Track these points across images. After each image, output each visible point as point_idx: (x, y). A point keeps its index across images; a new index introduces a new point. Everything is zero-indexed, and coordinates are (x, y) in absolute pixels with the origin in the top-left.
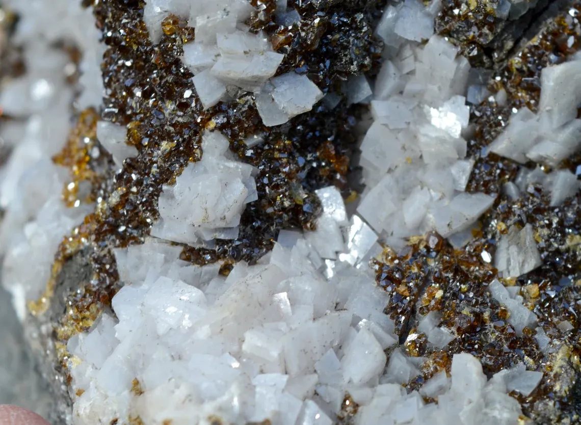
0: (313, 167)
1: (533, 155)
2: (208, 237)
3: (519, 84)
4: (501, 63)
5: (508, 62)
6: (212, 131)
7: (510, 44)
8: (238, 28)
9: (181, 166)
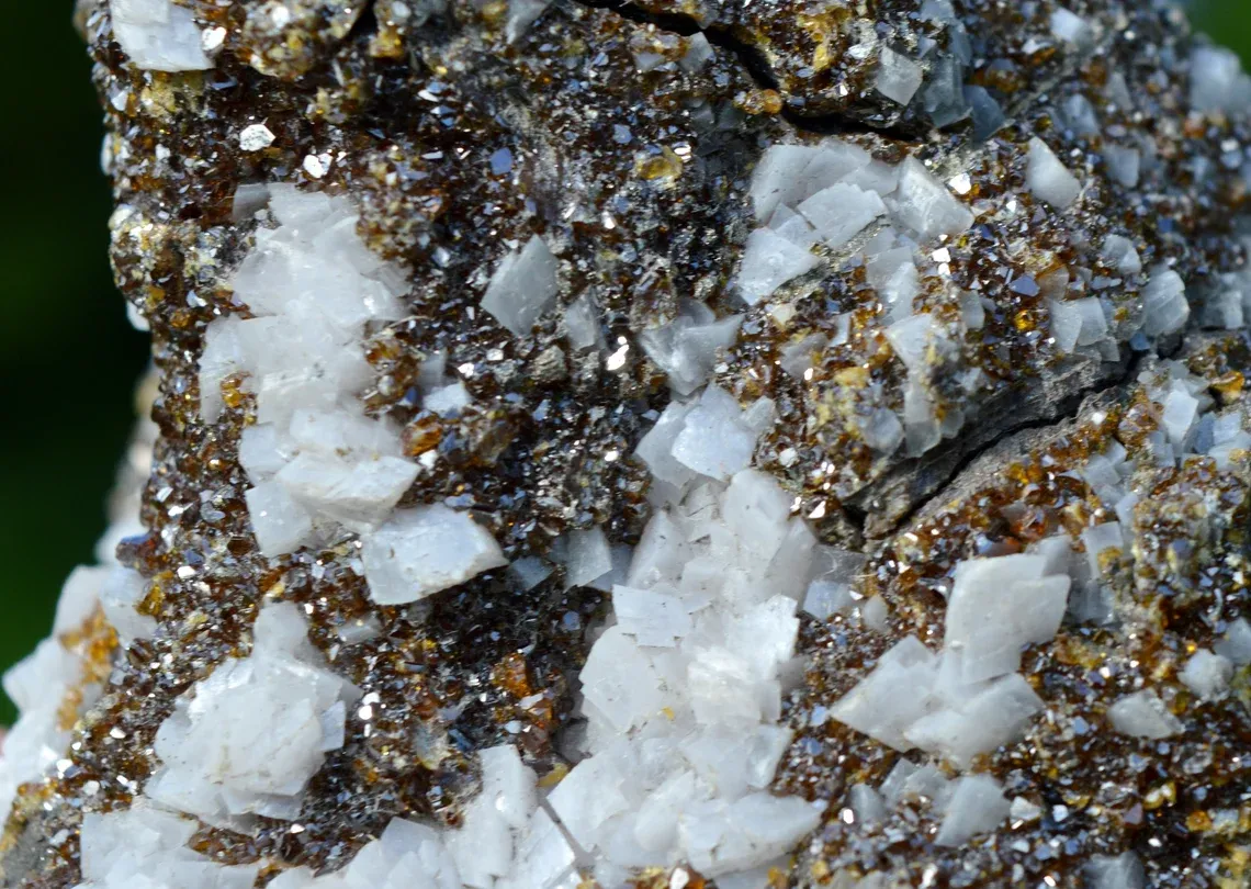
0: (478, 702)
1: (916, 735)
2: (236, 809)
3: (913, 590)
4: (877, 542)
5: (892, 541)
6: (277, 600)
7: (899, 505)
8: (339, 404)
9: (211, 661)
